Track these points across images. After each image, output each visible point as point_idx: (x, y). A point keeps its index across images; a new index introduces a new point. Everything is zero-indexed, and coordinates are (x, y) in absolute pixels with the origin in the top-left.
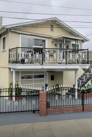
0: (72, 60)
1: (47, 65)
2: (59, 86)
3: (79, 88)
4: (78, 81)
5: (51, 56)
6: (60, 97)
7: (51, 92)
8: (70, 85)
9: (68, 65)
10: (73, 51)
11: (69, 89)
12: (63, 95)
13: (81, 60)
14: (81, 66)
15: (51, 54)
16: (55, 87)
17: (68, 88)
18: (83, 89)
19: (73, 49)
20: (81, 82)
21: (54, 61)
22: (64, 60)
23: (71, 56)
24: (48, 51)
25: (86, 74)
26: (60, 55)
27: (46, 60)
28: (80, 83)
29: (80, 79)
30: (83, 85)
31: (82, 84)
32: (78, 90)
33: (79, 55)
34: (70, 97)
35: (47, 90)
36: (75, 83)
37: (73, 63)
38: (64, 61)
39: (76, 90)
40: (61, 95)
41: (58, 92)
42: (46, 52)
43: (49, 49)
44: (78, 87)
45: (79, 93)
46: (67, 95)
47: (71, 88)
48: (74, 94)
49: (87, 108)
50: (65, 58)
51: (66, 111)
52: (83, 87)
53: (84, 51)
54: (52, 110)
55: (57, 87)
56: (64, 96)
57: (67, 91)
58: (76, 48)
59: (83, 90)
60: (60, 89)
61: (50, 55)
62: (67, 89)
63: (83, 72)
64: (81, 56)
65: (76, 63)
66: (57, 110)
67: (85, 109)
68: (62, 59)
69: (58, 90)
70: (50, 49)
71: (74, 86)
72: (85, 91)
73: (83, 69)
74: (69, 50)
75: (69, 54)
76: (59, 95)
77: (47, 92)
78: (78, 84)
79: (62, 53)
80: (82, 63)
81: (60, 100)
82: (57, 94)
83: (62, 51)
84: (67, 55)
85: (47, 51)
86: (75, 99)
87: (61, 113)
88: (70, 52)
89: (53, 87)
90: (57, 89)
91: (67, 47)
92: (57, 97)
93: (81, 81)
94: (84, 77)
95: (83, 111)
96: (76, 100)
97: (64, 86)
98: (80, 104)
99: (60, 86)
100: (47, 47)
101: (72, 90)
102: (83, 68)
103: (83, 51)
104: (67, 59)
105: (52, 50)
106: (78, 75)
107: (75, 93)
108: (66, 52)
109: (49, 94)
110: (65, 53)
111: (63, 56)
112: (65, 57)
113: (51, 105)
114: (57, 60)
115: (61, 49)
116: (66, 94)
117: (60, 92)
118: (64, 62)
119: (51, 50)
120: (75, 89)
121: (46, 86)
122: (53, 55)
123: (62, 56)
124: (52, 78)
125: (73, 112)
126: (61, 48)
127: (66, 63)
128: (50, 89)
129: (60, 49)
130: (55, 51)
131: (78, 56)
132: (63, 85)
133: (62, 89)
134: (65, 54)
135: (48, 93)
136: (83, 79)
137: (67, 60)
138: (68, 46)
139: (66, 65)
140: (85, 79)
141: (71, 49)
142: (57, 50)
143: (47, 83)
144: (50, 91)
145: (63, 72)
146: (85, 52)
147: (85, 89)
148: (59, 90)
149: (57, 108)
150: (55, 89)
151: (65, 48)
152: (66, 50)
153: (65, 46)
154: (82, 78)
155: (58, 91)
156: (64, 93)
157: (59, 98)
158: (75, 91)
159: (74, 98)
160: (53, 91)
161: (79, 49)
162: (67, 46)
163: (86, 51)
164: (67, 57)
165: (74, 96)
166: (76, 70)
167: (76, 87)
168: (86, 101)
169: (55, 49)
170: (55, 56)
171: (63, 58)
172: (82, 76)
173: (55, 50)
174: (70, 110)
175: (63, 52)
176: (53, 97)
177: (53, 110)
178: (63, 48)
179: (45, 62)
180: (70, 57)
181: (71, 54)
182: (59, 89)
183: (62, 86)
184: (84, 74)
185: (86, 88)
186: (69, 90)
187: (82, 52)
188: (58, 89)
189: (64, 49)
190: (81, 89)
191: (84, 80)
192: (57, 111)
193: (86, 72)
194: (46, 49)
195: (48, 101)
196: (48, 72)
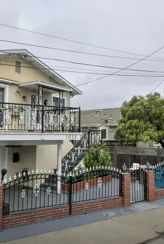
0: (52, 125)
1: (6, 133)
2: (29, 173)
3: (65, 174)
4: (63, 162)
5: (15, 117)
6: (30, 192)
7: (12, 184)
8: (47, 170)
9: (45, 133)
10: (56, 110)
11: (47, 177)
12: (35, 188)
13: (68, 125)
14: (68, 136)
15: (15, 113)
16: (20, 175)
17: (45, 175)
18: (71, 175)
19: (55, 105)
20: (68, 164)
21: (20, 126)
22: (38, 125)
23: (52, 119)
24: (10, 109)
25: (76, 149)
26: (32, 116)
27: (6, 124)
28: (66, 165)
29: (66, 158)
30: (71, 169)
31: (70, 166)
32: (63, 178)
33: (65, 117)
34: (49, 190)
35: (5, 181)
36: (58, 166)
37: (54, 131)
38: (39, 127)
39: (59, 178)
40: (32, 188)
41: (26, 184)
42: (6, 109)
43: (10, 105)
44: (63, 172)
45: (63, 183)
46: (43, 189)
47: (50, 175)
48: (54, 185)
49: (77, 208)
50: (41, 122)
51: (41, 217)
52: (71, 173)
53: (74, 110)
54: (13, 219)
55: (24, 174)
56: (37, 190)
57: (43, 181)
58: (60, 105)
59: (70, 177)
60: (30, 178)
61: (12, 116)
62: (43, 176)
63: (72, 146)
64: (69, 119)
65: (59, 131)
66: (23, 217)
67: (73, 211)
68: (34, 123)
69: (26, 180)
70: (14, 105)
71: (55, 171)
72: (74, 178)
73: (71, 141)
74: (47, 108)
75: (47, 115)
76: (28, 189)
77: (5, 185)
78: (63, 168)
79: (36, 112)
80: (70, 131)
81: (30, 199)
82: (24, 187)
83: (36, 109)
84: (44, 116)
85: (7, 107)
86: (57, 194)
87: (31, 221)
88: (49, 110)
89: (17, 174)
90: (24, 178)
91: (44, 103)
92: (23, 193)
93: (67, 162)
94: (73, 155)
95: (70, 213)
96: (58, 196)
97: (37, 172)
98: (66, 202)
99: (31, 171)
100: (7, 101)
101: (51, 179)
102: (71, 139)
103: (71, 110)
104: (44, 123)
105: (17, 106)
106: (62, 151)
107: (56, 183)
108: (43, 111)
109: (9, 188)
110: (40, 113)
111: (37, 118)
112: (41, 120)
113: (11, 210)
114: (27, 124)
115: (33, 106)
116: (42, 186)
117: (30, 184)
118: (38, 129)
119: (15, 107)
120: (57, 177)
121: (4, 173)
122: (19, 116)
123: (34, 118)
124: (16, 158)
125: (53, 218)
126: (33, 104)
127: (42, 131)
128: (10, 179)
129: (31, 105)
130: (22, 109)
131: (62, 119)
132: (35, 170)
133: (35, 177)
134: (41, 115)
135: (7, 186)
136: (72, 159)
137: (44, 126)
138: (46, 101)
139: (41, 133)
140: (75, 159)
141: (51, 107)
142: (27, 106)
143: (6, 168)
144: (10, 182)
145: (36, 146)
146: (75, 113)
147: (74, 175)
148: (28, 181)
149: (24, 214)
150: (20, 179)
151: (41, 104)
152: (43, 108)
153: (41, 101)
154: (70, 157)
155: (26, 182)
156: (37, 184)
157: (27, 194)
158: (57, 180)
159: (54, 192)
160: (17, 182)
161: (66, 106)
162: (44, 101)
163: (76, 110)
164: (44, 120)
165: (56, 189)
166: (59, 143)
167: (59, 173)
168: (75, 195)
169: (22, 105)
170: (22, 117)
171: (38, 122)
172: (69, 154)
173: (24, 107)
174: (48, 216)
175: (38, 111)
176: (16, 193)
177: (16, 218)
178: (37, 104)
179: (3, 128)
180: (49, 119)
181: (52, 116)
182: (28, 178)
183: (33, 172)
184: (73, 150)
185: (75, 173)
186: (46, 179)
187: (70, 112)
188: (26, 178)
189: (39, 106)
190: (68, 175)
191: (73, 161)
192: (23, 220)
193: (76, 147)
194: (6, 103)
195: (6, 202)
196: (7, 148)
